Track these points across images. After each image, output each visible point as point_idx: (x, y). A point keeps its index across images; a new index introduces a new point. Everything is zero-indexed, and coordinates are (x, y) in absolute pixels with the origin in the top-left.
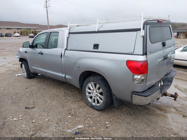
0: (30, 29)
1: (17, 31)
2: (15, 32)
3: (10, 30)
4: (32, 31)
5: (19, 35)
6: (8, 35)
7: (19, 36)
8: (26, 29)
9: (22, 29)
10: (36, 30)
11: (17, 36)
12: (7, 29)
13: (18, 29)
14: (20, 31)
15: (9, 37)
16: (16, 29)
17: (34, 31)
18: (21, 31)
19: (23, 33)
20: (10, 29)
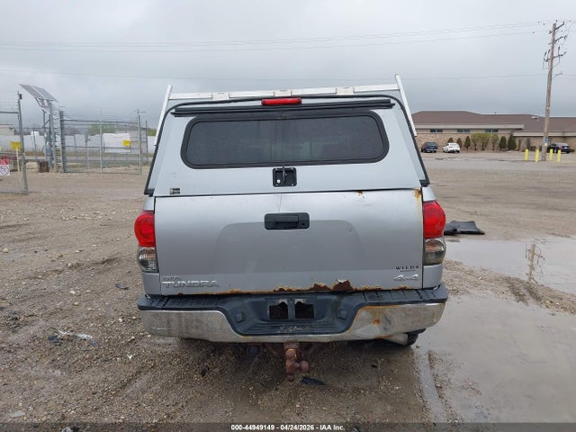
0: (496, 130)
1: (456, 136)
2: (451, 140)
3: (438, 135)
4: (500, 137)
5: (459, 149)
6: (428, 147)
7: (458, 152)
8: (484, 132)
9: (472, 132)
10: (516, 134)
11: (453, 152)
12: (433, 131)
13: (459, 130)
14: (463, 137)
15: (431, 152)
16: (456, 132)
17: (507, 137)
18: (468, 137)
19: (472, 143)
20: (440, 130)
